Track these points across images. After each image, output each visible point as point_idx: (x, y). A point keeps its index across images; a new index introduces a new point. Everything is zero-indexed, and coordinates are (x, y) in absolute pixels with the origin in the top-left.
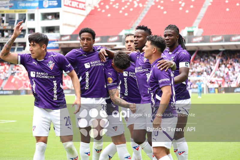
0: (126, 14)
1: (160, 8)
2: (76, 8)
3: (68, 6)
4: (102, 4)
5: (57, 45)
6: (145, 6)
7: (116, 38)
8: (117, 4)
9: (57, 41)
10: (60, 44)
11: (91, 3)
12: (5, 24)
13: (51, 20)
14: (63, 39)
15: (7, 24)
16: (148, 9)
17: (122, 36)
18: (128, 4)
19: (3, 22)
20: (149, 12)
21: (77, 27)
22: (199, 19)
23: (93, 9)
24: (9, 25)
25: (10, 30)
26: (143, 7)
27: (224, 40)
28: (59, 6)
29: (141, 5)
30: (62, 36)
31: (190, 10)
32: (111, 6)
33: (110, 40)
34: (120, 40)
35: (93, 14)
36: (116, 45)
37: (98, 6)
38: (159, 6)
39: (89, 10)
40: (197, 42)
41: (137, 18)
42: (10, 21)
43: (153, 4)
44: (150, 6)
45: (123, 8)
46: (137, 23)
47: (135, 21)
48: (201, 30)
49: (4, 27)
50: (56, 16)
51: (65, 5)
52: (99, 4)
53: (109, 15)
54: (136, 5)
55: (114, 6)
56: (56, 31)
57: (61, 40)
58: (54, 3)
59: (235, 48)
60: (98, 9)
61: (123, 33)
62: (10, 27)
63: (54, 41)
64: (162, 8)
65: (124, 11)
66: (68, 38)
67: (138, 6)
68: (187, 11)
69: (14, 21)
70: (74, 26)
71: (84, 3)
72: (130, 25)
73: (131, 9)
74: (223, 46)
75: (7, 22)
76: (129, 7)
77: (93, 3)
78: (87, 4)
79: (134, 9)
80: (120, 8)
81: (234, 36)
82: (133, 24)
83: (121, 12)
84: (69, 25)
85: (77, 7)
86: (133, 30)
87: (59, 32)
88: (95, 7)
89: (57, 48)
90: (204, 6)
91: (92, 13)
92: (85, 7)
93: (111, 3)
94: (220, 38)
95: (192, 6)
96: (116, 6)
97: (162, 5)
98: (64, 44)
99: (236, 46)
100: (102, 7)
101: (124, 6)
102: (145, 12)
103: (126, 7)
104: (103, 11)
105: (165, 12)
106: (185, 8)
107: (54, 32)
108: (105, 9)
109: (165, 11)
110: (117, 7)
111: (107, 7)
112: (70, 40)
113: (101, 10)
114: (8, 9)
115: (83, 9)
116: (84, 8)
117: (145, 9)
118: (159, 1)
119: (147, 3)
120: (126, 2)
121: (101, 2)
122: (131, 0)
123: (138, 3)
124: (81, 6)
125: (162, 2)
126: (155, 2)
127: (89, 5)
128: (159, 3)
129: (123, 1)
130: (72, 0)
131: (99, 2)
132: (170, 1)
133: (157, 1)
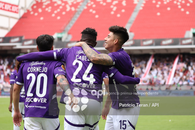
0: (59, 18)
1: (91, 13)
2: (8, 11)
3: (1, 9)
4: (35, 7)
6: (77, 9)
8: (50, 8)
11: (23, 6)
16: (80, 13)
18: (61, 7)
20: (81, 16)
21: (9, 30)
22: (130, 23)
23: (26, 12)
26: (76, 11)
27: (154, 44)
29: (73, 9)
31: (122, 14)
32: (43, 10)
35: (26, 17)
37: (31, 10)
38: (91, 10)
39: (22, 13)
40: (128, 46)
41: (69, 22)
43: (86, 8)
44: (82, 10)
45: (56, 12)
46: (69, 26)
47: (67, 25)
48: (132, 34)
52: (32, 7)
53: (42, 18)
54: (68, 9)
55: (47, 9)
59: (165, 52)
60: (30, 12)
61: (56, 36)
64: (94, 12)
65: (57, 15)
66: (1, 40)
67: (71, 10)
68: (119, 15)
70: (7, 29)
71: (17, 6)
72: (62, 28)
73: (64, 13)
74: (153, 50)
76: (62, 11)
77: (26, 6)
78: (20, 7)
79: (67, 13)
80: (52, 12)
81: (165, 40)
82: (65, 27)
83: (53, 15)
84: (2, 28)
85: (10, 9)
88: (28, 11)
90: (135, 10)
91: (24, 17)
92: (18, 10)
93: (44, 7)
94: (150, 42)
95: (123, 11)
96: (49, 10)
97: (94, 9)
99: (166, 50)
100: (35, 10)
101: (56, 10)
102: (77, 16)
103: (59, 10)
104: (36, 14)
105: (97, 16)
106: (116, 12)
108: (38, 12)
110: (49, 11)
111: (40, 10)
112: (3, 42)
113: (34, 13)
115: (15, 12)
116: (17, 11)
117: (77, 13)
118: (92, 5)
119: (79, 6)
120: (59, 6)
121: (34, 5)
122: (63, 4)
123: (71, 6)
124: (14, 9)
125: (94, 6)
126: (87, 6)
127: (22, 8)
128: (91, 7)
129: (56, 5)
130: (5, 3)
131: (32, 5)
132: (102, 5)
133: (89, 5)
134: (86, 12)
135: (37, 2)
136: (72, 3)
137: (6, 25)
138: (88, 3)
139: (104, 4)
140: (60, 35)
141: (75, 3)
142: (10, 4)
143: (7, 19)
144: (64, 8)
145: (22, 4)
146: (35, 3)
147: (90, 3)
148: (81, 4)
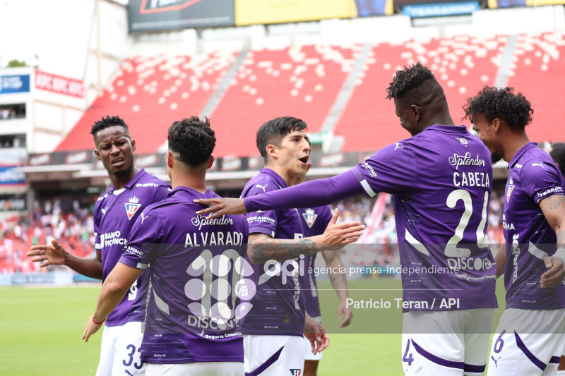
0: (174, 106)
1: (247, 94)
2: (62, 92)
3: (45, 89)
4: (121, 83)
5: (21, 176)
6: (215, 87)
7: (151, 160)
8: (154, 84)
9: (22, 165)
10: (27, 174)
11: (95, 81)
13: (7, 119)
14: (34, 161)
16: (222, 94)
18: (178, 83)
20: (224, 102)
21: (64, 135)
22: (335, 115)
23: (101, 94)
26: (211, 91)
28: (25, 87)
29: (206, 86)
30: (32, 156)
31: (316, 95)
32: (139, 89)
33: (138, 162)
34: (160, 162)
37: (111, 89)
38: (246, 88)
39: (91, 97)
40: (330, 166)
43: (234, 82)
44: (226, 87)
45: (167, 93)
48: (340, 140)
50: (19, 111)
51: (38, 87)
52: (115, 84)
53: (136, 108)
54: (195, 86)
55: (147, 88)
56: (17, 145)
57: (29, 164)
58: (13, 82)
60: (110, 94)
63: (15, 166)
64: (253, 92)
65: (170, 99)
66: (45, 159)
67: (200, 89)
68: (308, 98)
70: (58, 133)
71: (81, 82)
73: (185, 95)
76: (181, 90)
77: (99, 82)
78: (86, 85)
79: (192, 94)
80: (159, 93)
83: (162, 100)
84: (48, 131)
85: (65, 90)
87: (25, 147)
88: (106, 93)
89: (20, 182)
90: (345, 85)
91: (98, 105)
92: (82, 90)
93: (140, 82)
95: (319, 88)
96: (152, 88)
97: (253, 85)
98: (37, 173)
100: (120, 91)
101: (168, 88)
102: (216, 101)
103: (174, 89)
104: (123, 99)
105: (260, 101)
106: (303, 91)
107: (14, 148)
108: (127, 94)
109: (260, 97)
110: (153, 91)
111: (132, 90)
112: (51, 163)
113: (119, 97)
115: (77, 95)
116: (80, 94)
117: (214, 95)
118: (248, 77)
119: (219, 80)
120: (174, 79)
121: (118, 79)
122: (184, 76)
123: (201, 80)
124: (74, 88)
125: (253, 78)
126: (237, 78)
127: (92, 86)
128: (246, 81)
129: (166, 77)
130: (54, 76)
131: (113, 79)
132: (270, 76)
133: (242, 76)
134: (234, 92)
135: (125, 72)
136: (204, 73)
137: (56, 126)
138: (239, 72)
139: (276, 73)
141: (210, 72)
142: (64, 78)
143: (59, 110)
144: (187, 84)
145: (91, 79)
146: (120, 73)
147: (244, 72)
148: (224, 74)
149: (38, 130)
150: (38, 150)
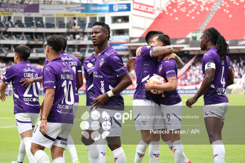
0: (193, 18)
1: (225, 12)
2: (145, 11)
3: (137, 10)
4: (170, 7)
5: (127, 47)
6: (211, 9)
7: (183, 41)
8: (185, 8)
9: (127, 43)
10: (129, 47)
11: (159, 7)
12: (77, 27)
13: (121, 23)
14: (132, 41)
15: (79, 27)
16: (214, 13)
17: (189, 38)
18: (195, 7)
19: (75, 25)
20: (215, 16)
21: (146, 30)
23: (161, 12)
24: (81, 28)
25: (81, 32)
26: (210, 11)
28: (129, 9)
29: (207, 9)
30: (132, 38)
32: (178, 10)
33: (178, 42)
34: (187, 42)
35: (162, 18)
36: (183, 48)
37: (166, 10)
38: (225, 10)
39: (157, 13)
41: (203, 21)
42: (82, 24)
43: (219, 8)
44: (216, 10)
45: (190, 12)
46: (204, 26)
47: (201, 24)
49: (76, 29)
50: (126, 19)
51: (134, 9)
52: (167, 8)
53: (177, 18)
54: (202, 9)
55: (181, 10)
56: (126, 34)
57: (130, 42)
58: (123, 7)
60: (166, 12)
61: (190, 36)
62: (81, 30)
63: (124, 43)
64: (228, 12)
65: (191, 15)
66: (137, 40)
67: (205, 10)
69: (85, 24)
70: (143, 29)
71: (153, 7)
72: (197, 28)
73: (198, 13)
75: (78, 25)
76: (196, 11)
77: (161, 7)
78: (155, 8)
79: (201, 12)
80: (187, 12)
82: (199, 27)
83: (188, 15)
84: (138, 28)
85: (146, 10)
86: (199, 33)
87: (128, 35)
88: (163, 11)
89: (126, 50)
91: (160, 17)
92: (153, 10)
93: (179, 7)
96: (183, 10)
97: (227, 9)
98: (134, 46)
100: (170, 11)
101: (191, 10)
102: (212, 16)
103: (193, 10)
104: (171, 14)
105: (230, 16)
107: (124, 35)
108: (173, 12)
109: (230, 14)
110: (184, 11)
111: (175, 11)
112: (139, 42)
113: (169, 13)
114: (79, 12)
115: (151, 13)
116: (153, 12)
117: (211, 13)
118: (225, 5)
119: (213, 6)
120: (193, 6)
121: (169, 5)
122: (197, 5)
123: (205, 7)
124: (150, 9)
125: (228, 6)
126: (221, 6)
127: (158, 8)
128: (225, 7)
129: (190, 5)
130: (141, 4)
131: (167, 5)
132: (235, 4)
133: (223, 5)
134: (220, 11)
135: (172, 2)
136: (206, 3)
137: (142, 26)
138: (222, 3)
139: (238, 4)
140: (194, 35)
141: (209, 3)
142: (146, 5)
143: (143, 19)
144: (199, 8)
145: (157, 5)
146: (170, 3)
147: (224, 3)
148: (215, 4)
149: (134, 27)
150: (134, 36)
